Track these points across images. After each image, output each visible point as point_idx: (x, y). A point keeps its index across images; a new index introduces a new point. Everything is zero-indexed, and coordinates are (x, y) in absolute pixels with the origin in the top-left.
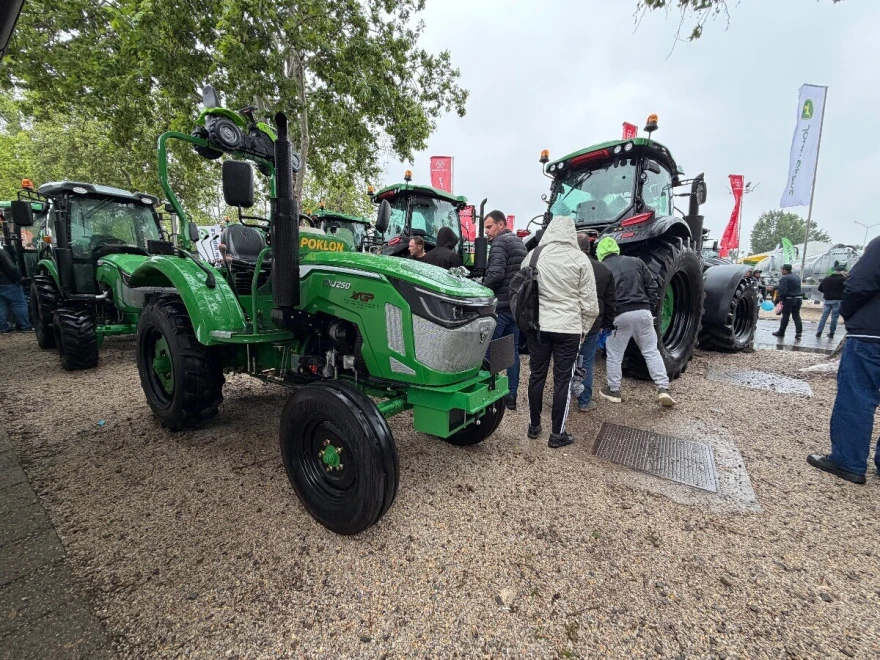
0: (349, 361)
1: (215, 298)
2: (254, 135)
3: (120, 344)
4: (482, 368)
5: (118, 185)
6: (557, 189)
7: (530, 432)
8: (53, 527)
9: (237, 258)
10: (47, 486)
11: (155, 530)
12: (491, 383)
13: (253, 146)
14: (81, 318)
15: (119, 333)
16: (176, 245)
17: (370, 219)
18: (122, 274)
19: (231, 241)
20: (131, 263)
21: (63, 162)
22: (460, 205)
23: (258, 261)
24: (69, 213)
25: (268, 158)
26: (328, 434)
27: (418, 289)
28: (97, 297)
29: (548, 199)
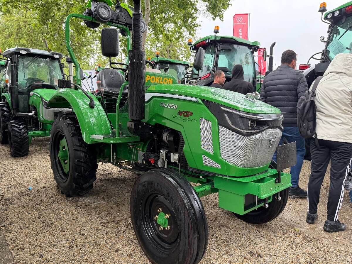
0: (175, 157)
1: (94, 114)
2: (118, 11)
3: (40, 143)
4: (270, 167)
5: (40, 48)
6: (333, 31)
7: (308, 218)
8: (8, 245)
9: (107, 89)
10: (4, 222)
11: (58, 254)
12: (278, 178)
13: (118, 18)
14: (21, 127)
15: (40, 136)
16: (72, 82)
17: (189, 61)
18: (42, 101)
19: (103, 79)
20: (47, 94)
21: (14, 36)
22: (254, 48)
23: (120, 91)
24: (17, 65)
25: (126, 25)
26: (161, 204)
27: (223, 108)
28: (30, 114)
29: (326, 40)
